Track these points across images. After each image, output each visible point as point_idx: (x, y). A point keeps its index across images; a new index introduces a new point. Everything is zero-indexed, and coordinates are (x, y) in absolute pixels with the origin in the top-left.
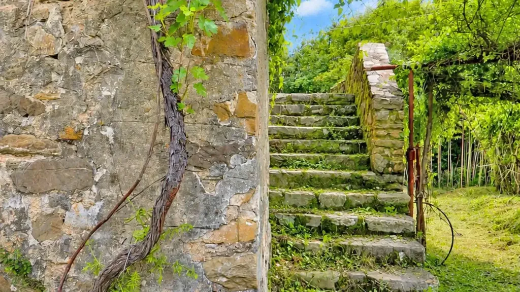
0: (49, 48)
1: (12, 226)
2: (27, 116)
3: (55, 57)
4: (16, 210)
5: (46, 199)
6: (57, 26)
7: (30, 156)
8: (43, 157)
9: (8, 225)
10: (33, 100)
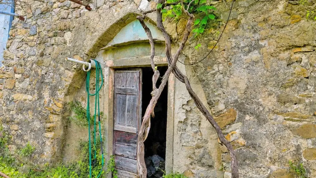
0: (304, 74)
1: (294, 152)
2: (295, 104)
3: (308, 78)
4: (295, 145)
5: (310, 141)
6: (307, 64)
7: (299, 122)
8: (307, 123)
9: (291, 151)
10: (299, 97)
